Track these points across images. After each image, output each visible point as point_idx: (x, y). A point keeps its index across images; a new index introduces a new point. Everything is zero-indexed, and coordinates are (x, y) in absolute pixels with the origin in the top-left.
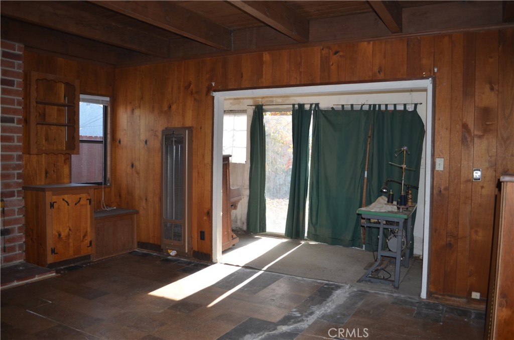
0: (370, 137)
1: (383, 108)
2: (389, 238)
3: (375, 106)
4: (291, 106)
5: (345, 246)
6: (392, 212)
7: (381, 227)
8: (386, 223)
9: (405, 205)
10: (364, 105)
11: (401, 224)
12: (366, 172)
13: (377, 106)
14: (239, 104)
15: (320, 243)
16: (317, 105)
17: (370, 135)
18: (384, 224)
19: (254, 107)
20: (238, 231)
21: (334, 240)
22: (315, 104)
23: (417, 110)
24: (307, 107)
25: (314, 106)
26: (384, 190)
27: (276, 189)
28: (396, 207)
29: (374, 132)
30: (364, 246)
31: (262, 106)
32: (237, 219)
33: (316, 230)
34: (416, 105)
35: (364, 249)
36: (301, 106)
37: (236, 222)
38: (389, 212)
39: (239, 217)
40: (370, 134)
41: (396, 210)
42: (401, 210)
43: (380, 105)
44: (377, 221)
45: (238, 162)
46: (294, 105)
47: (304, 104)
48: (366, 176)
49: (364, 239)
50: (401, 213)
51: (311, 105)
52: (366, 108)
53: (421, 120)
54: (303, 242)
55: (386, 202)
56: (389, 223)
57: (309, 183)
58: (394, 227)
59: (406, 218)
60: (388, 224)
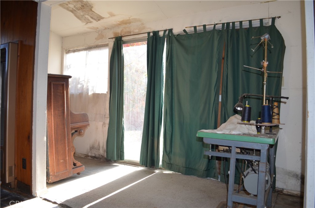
0: (223, 59)
1: (237, 25)
2: (245, 173)
3: (228, 24)
4: (146, 35)
5: (199, 176)
6: (249, 135)
7: (233, 157)
8: (241, 151)
9: (270, 121)
10: (216, 24)
11: (264, 153)
12: (220, 96)
13: (231, 24)
14: (102, 39)
15: (174, 172)
16: (171, 30)
17: (223, 56)
18: (238, 153)
19: (114, 40)
20: (100, 159)
21: (189, 170)
22: (169, 30)
23: (276, 24)
24: (161, 34)
25: (167, 32)
26: (239, 109)
27: (134, 117)
28: (254, 128)
29: (228, 51)
30: (219, 177)
31: (121, 37)
32: (99, 147)
33: (170, 159)
34: (274, 19)
35: (219, 180)
36: (156, 33)
37: (99, 149)
38: (244, 134)
39: (101, 145)
40: (224, 54)
41: (255, 132)
42: (263, 131)
43: (233, 23)
44: (227, 148)
45: (100, 92)
46: (149, 33)
47: (158, 31)
48: (220, 100)
49: (220, 169)
50: (263, 135)
51: (165, 31)
52: (219, 27)
53: (281, 35)
54: (157, 171)
55: (240, 121)
56: (244, 150)
57: (163, 110)
58: (253, 158)
59: (272, 143)
60: (243, 153)
